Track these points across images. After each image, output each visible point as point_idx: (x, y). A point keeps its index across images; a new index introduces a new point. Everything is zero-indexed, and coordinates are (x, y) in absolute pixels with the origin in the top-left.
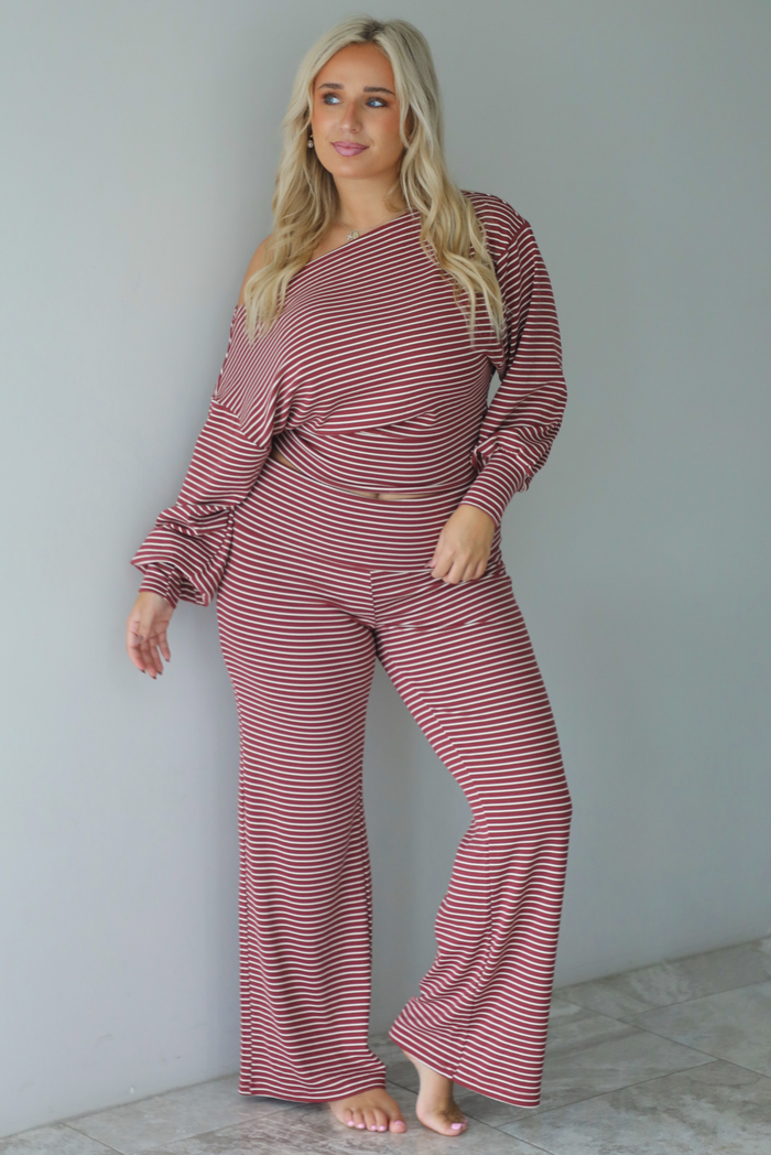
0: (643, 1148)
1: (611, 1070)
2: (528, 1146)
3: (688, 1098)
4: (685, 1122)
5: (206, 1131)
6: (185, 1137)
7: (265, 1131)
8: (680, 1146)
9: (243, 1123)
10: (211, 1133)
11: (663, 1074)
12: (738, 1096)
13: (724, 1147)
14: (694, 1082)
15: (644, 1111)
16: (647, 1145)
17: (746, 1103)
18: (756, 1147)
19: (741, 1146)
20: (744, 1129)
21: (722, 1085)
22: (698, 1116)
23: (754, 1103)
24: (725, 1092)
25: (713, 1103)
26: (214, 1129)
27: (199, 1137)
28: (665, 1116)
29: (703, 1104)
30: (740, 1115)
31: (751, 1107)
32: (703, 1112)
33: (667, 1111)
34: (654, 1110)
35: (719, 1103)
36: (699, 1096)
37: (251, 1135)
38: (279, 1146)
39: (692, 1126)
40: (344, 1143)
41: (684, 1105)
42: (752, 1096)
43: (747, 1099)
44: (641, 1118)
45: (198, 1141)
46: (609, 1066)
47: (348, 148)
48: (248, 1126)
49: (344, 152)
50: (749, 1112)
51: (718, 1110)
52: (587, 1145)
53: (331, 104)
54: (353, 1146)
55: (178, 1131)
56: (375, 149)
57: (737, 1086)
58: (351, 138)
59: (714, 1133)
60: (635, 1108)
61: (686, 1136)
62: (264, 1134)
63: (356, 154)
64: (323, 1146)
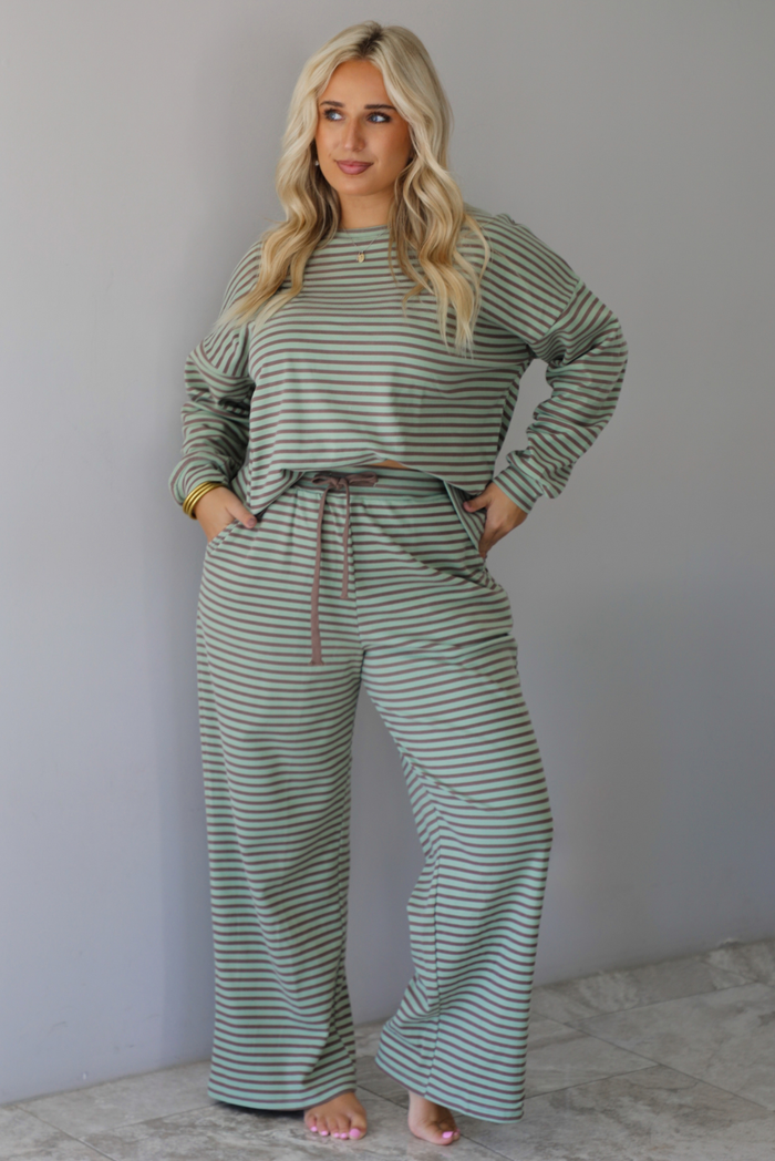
0: (578, 1146)
1: (554, 1072)
2: (467, 1141)
3: (626, 1100)
4: (621, 1122)
5: (154, 1117)
6: (133, 1122)
7: (213, 1119)
8: (614, 1145)
9: (189, 1111)
10: (160, 1119)
11: (603, 1077)
12: (675, 1100)
13: (656, 1148)
14: (632, 1085)
15: (582, 1111)
16: (582, 1143)
17: (681, 1106)
18: (688, 1148)
19: (673, 1147)
20: (677, 1131)
21: (659, 1088)
22: (635, 1117)
23: (689, 1107)
24: (663, 1095)
25: (649, 1105)
26: (162, 1116)
27: (147, 1123)
28: (602, 1116)
29: (640, 1106)
30: (675, 1117)
31: (686, 1110)
32: (640, 1114)
33: (604, 1111)
34: (591, 1110)
35: (654, 1104)
36: (636, 1098)
37: (197, 1123)
38: (224, 1133)
39: (627, 1127)
40: (288, 1132)
41: (621, 1107)
42: (688, 1100)
43: (683, 1102)
44: (578, 1118)
45: (145, 1127)
46: (551, 1068)
47: (351, 166)
48: (195, 1113)
49: (347, 169)
50: (686, 1115)
51: (654, 1112)
52: (524, 1142)
53: (333, 120)
54: (296, 1136)
55: (127, 1116)
56: (378, 166)
57: (675, 1090)
58: (355, 157)
59: (648, 1133)
60: (573, 1108)
61: (621, 1136)
62: (210, 1121)
63: (360, 172)
64: (267, 1136)
